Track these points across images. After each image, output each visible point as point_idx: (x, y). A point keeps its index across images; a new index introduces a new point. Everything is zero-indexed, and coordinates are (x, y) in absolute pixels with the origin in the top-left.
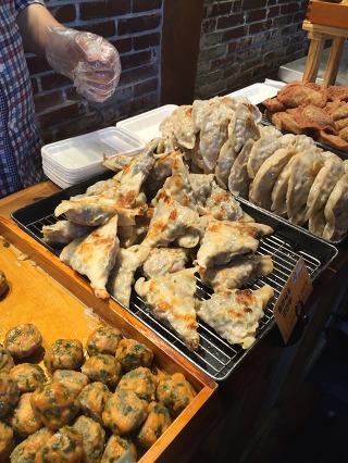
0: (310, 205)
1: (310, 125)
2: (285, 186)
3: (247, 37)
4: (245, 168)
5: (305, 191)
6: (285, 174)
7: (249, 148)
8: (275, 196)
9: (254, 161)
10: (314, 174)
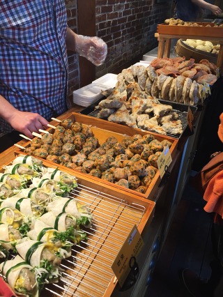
0: (184, 95)
1: (170, 73)
2: (174, 90)
3: (114, 46)
4: (157, 87)
5: (181, 90)
6: (172, 86)
7: (157, 80)
8: (170, 95)
9: (160, 84)
10: (183, 84)
